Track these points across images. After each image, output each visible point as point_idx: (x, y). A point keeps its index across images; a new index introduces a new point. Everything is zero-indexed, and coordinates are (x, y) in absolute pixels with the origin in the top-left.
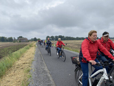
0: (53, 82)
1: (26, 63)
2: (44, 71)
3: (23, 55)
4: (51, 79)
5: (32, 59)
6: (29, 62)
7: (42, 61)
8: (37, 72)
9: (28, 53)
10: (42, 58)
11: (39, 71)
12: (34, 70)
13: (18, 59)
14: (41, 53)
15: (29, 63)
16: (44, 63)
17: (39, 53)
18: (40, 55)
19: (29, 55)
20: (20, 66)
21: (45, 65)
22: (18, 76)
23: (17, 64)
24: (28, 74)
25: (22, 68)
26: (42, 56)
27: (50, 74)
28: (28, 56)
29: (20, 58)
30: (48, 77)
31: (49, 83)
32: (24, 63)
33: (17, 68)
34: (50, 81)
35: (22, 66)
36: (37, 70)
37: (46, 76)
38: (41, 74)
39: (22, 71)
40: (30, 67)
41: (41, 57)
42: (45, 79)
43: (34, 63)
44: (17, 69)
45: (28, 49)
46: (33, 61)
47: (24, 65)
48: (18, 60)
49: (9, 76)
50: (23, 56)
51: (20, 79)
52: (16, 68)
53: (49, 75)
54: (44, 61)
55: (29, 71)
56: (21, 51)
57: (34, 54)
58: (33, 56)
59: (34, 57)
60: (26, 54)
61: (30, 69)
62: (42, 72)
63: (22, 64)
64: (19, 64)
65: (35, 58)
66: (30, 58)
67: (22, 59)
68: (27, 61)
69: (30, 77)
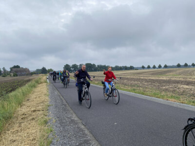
0: (92, 136)
1: (38, 110)
2: (73, 121)
3: (28, 98)
5: (46, 103)
6: (43, 108)
8: (61, 123)
9: (36, 94)
10: (64, 101)
11: (64, 121)
12: (54, 120)
13: (20, 104)
14: (60, 94)
15: (42, 110)
16: (69, 108)
17: (56, 93)
18: (59, 96)
19: (39, 97)
20: (27, 116)
21: (72, 112)
22: (30, 131)
23: (20, 113)
25: (33, 119)
26: (62, 98)
27: (84, 125)
28: (38, 99)
29: (24, 103)
31: (85, 138)
32: (34, 111)
33: (22, 118)
34: (86, 135)
35: (31, 115)
36: (59, 120)
37: (78, 128)
38: (68, 126)
39: (33, 123)
40: (46, 116)
41: (61, 99)
42: (78, 132)
43: (52, 109)
44: (23, 121)
45: (34, 86)
46: (48, 106)
47: (34, 114)
48: (21, 106)
49: (13, 133)
50: (28, 100)
51: (33, 135)
52: (19, 119)
53: (83, 127)
54: (67, 105)
55: (46, 122)
57: (48, 95)
58: (47, 98)
59: (49, 100)
60: (32, 96)
61: (47, 119)
62: (70, 123)
63: (30, 113)
64: (26, 113)
65: (50, 102)
66: (43, 102)
67: (28, 104)
68: (38, 107)
69: (51, 131)
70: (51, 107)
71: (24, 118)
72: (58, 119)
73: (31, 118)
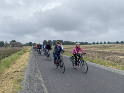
1: (18, 72)
2: (38, 80)
3: (14, 62)
4: (46, 90)
5: (25, 67)
6: (21, 70)
7: (37, 68)
8: (30, 82)
9: (21, 59)
10: (37, 65)
11: (32, 81)
12: (25, 80)
13: (8, 66)
14: (36, 60)
15: (20, 72)
16: (39, 70)
17: (34, 59)
18: (35, 61)
20: (9, 75)
21: (40, 73)
22: (6, 88)
23: (6, 72)
24: (19, 85)
26: (36, 62)
27: (45, 84)
28: (21, 63)
29: (11, 66)
30: (42, 88)
32: (15, 72)
35: (12, 75)
37: (40, 86)
38: (34, 85)
39: (11, 81)
40: (21, 76)
41: (36, 64)
42: (39, 90)
43: (27, 71)
44: (5, 79)
45: (22, 54)
46: (26, 68)
47: (14, 74)
48: (9, 68)
50: (14, 64)
51: (7, 91)
52: (4, 77)
53: (44, 86)
54: (38, 68)
55: (19, 81)
56: (12, 58)
58: (27, 62)
60: (18, 61)
61: (22, 78)
62: (36, 82)
63: (12, 73)
64: (9, 73)
65: (28, 65)
66: (22, 66)
67: (13, 66)
68: (19, 69)
69: (21, 88)
70: (27, 69)
71: (7, 77)
72: (28, 79)
73: (11, 77)
